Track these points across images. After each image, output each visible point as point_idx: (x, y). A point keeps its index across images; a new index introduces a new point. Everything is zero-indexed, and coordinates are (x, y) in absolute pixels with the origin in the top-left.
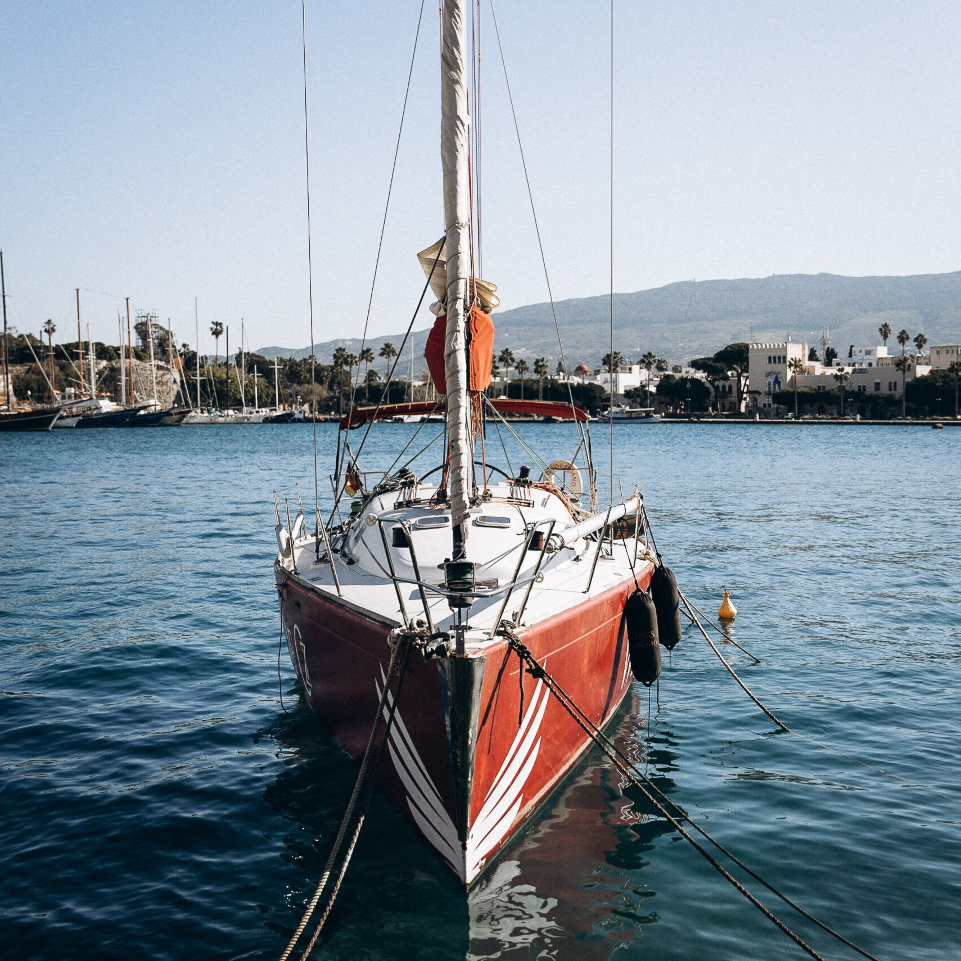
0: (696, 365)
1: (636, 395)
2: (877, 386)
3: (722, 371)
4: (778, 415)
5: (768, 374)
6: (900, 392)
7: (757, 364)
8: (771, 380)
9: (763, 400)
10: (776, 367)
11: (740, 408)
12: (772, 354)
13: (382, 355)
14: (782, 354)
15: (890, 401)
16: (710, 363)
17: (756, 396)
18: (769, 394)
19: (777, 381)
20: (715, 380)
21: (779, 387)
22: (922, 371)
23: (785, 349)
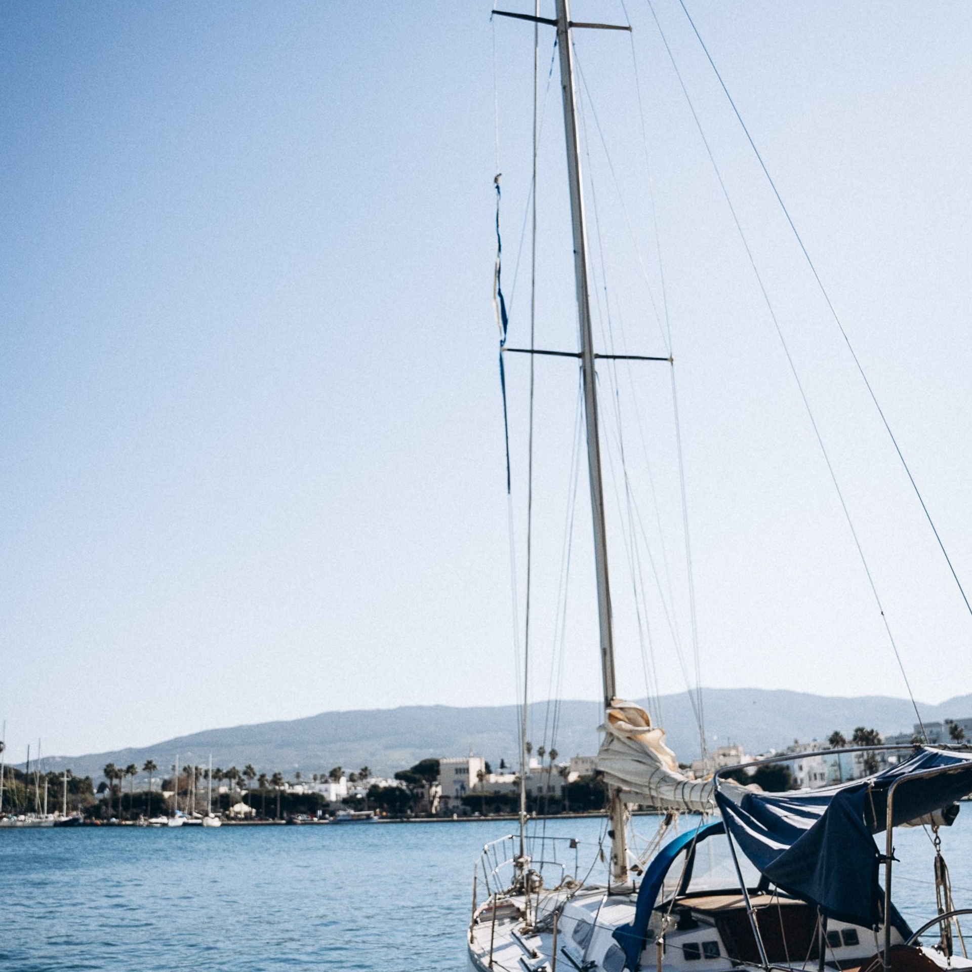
0: (398, 776)
1: (350, 801)
2: (540, 789)
3: (420, 781)
4: (465, 814)
5: (455, 782)
6: (558, 793)
7: (446, 775)
8: (458, 787)
9: (452, 803)
10: (461, 777)
11: (431, 810)
12: (458, 767)
13: (144, 769)
14: (465, 766)
15: (553, 801)
16: (409, 774)
17: (447, 799)
18: (457, 797)
19: (463, 788)
20: (414, 788)
21: (465, 793)
22: (573, 777)
23: (468, 762)
